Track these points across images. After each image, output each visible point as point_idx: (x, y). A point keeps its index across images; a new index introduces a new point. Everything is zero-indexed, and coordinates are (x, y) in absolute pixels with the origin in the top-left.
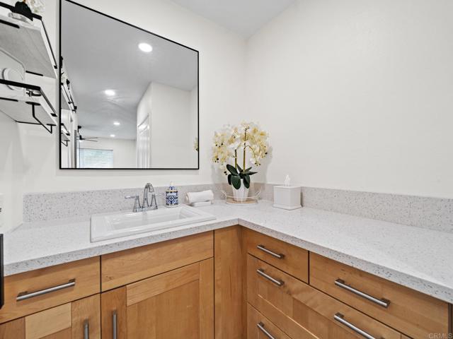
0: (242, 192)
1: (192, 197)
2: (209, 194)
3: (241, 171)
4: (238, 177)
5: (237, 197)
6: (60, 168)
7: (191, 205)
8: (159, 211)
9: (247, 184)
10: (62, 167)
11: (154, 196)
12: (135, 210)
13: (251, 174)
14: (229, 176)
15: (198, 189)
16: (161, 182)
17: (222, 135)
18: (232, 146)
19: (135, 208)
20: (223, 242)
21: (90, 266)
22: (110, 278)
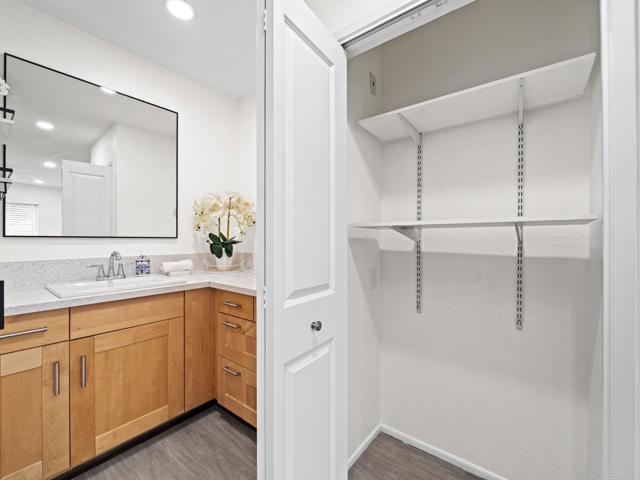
0: (224, 261)
1: (167, 266)
2: (188, 263)
3: (225, 239)
4: (221, 246)
5: (219, 266)
6: (4, 235)
9: (229, 253)
10: (7, 234)
11: (121, 265)
12: (98, 278)
13: (235, 243)
14: (211, 245)
15: (175, 258)
16: (129, 251)
17: (202, 204)
18: (214, 214)
19: (99, 276)
20: (194, 303)
21: (60, 317)
22: (79, 329)
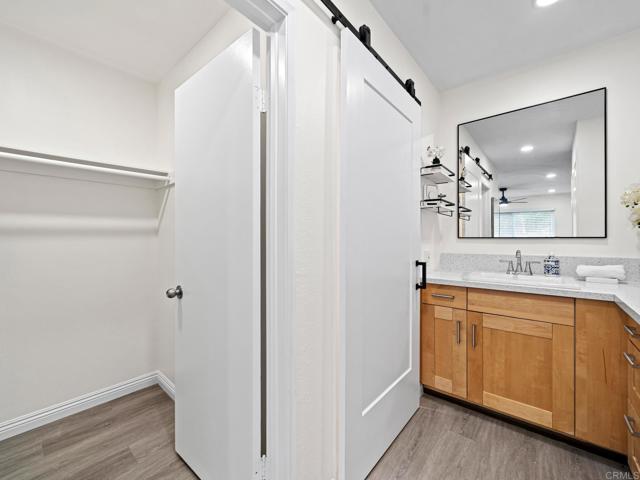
1: (584, 269)
2: (617, 270)
7: (583, 279)
8: (533, 277)
11: (528, 263)
12: (508, 272)
20: (589, 316)
21: (460, 292)
22: (473, 304)
